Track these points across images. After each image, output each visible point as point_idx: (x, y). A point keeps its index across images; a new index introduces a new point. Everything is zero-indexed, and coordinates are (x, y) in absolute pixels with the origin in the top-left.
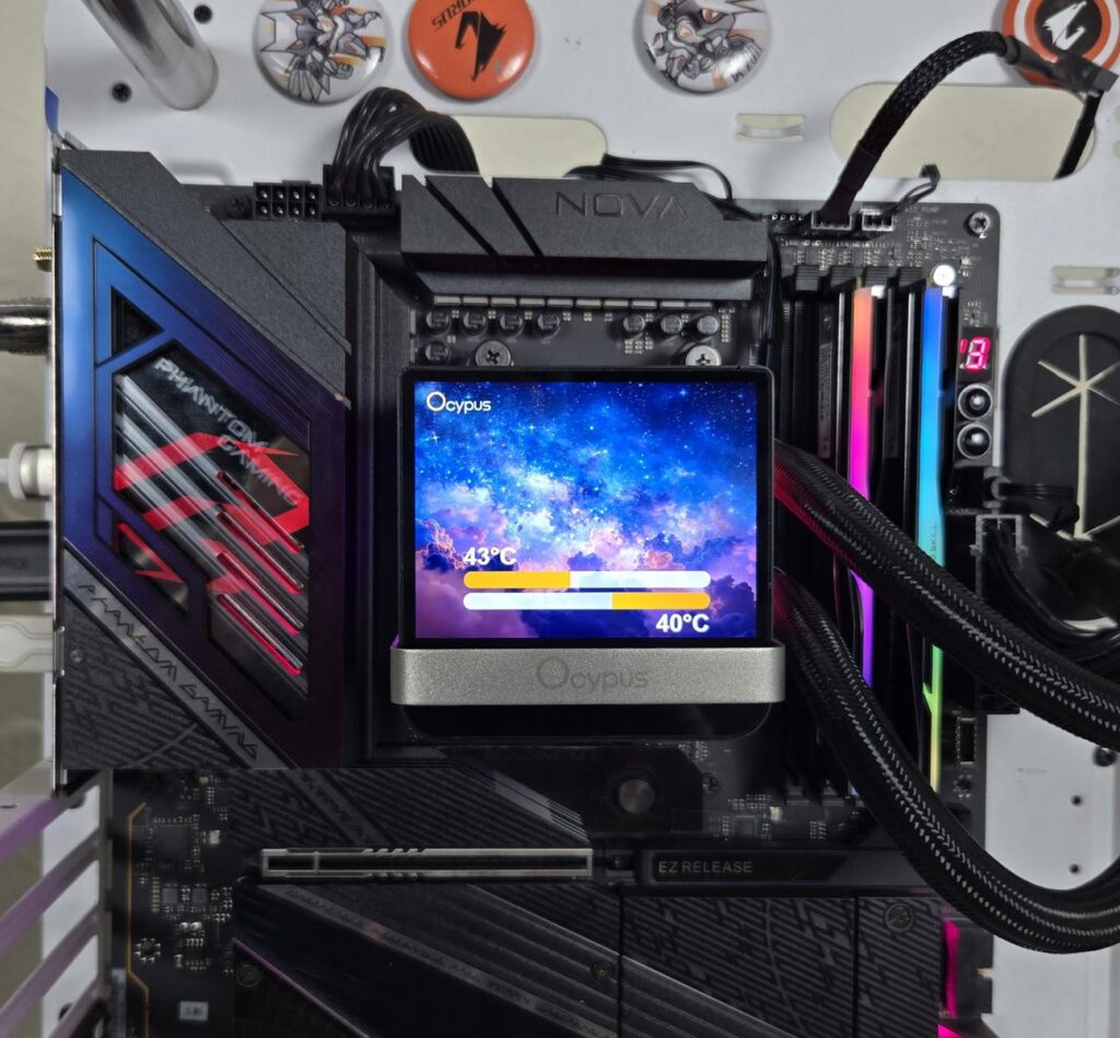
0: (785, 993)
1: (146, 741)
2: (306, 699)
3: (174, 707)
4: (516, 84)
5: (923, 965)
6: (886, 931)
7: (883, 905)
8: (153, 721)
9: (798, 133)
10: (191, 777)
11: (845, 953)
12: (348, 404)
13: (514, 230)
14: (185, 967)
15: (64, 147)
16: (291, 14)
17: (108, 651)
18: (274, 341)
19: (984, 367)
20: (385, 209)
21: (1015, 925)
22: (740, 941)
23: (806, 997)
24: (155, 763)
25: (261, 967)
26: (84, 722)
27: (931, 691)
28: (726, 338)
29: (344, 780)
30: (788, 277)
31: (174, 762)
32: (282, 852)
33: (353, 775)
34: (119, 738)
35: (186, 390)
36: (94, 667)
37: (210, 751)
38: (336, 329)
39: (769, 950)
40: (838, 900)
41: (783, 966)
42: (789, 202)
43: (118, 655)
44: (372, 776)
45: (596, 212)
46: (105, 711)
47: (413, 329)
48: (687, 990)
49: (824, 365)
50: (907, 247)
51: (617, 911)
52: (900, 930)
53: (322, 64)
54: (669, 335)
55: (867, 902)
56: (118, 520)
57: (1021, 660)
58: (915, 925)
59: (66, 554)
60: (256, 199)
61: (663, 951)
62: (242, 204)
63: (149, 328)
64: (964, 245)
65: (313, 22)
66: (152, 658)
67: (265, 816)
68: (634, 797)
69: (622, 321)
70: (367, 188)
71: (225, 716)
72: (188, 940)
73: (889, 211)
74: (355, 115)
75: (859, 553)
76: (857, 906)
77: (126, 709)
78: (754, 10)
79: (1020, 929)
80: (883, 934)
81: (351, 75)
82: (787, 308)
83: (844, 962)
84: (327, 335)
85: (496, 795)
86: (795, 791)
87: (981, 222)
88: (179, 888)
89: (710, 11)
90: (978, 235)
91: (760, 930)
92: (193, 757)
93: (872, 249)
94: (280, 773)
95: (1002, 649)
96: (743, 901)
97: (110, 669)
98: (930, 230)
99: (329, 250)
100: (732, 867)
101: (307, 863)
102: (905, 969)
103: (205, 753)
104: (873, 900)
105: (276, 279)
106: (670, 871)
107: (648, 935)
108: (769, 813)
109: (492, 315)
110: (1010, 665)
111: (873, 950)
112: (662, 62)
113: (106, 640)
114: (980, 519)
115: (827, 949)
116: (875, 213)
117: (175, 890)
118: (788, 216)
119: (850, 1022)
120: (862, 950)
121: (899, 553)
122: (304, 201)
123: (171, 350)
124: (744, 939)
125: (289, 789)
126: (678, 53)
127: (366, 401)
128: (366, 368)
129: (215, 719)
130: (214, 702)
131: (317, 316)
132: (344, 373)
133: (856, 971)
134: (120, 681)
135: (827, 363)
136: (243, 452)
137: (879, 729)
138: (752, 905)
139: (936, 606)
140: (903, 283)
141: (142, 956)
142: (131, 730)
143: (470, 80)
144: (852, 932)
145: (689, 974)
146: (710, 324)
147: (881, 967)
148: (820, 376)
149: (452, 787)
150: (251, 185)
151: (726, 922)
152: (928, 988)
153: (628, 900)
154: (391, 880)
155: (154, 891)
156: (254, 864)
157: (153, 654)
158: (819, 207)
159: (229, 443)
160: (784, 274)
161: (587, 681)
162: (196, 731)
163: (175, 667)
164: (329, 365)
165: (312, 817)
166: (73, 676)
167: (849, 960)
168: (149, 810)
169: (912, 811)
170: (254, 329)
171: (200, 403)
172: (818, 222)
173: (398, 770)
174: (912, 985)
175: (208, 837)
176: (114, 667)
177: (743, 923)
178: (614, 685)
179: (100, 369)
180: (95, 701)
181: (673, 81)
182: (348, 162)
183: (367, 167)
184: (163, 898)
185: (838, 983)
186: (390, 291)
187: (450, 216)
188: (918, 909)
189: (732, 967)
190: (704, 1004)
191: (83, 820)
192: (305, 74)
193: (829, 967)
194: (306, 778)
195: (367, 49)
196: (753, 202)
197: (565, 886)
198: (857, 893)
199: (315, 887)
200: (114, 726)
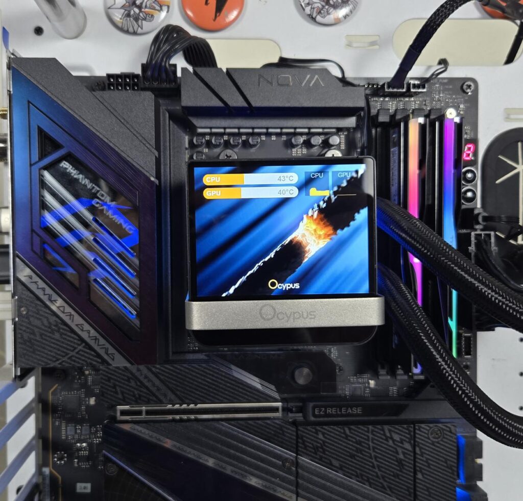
0: (379, 473)
1: (59, 352)
2: (139, 330)
3: (73, 335)
4: (235, 24)
5: (448, 458)
6: (429, 441)
7: (428, 428)
8: (63, 342)
9: (377, 44)
10: (81, 371)
11: (409, 453)
12: (157, 182)
13: (237, 94)
14: (79, 466)
15: (12, 56)
17: (39, 308)
18: (119, 151)
19: (473, 158)
20: (173, 85)
21: (505, 435)
22: (356, 447)
23: (390, 475)
24: (64, 363)
25: (118, 465)
26: (28, 343)
27: (452, 320)
28: (343, 147)
29: (158, 370)
30: (373, 116)
31: (73, 363)
32: (127, 407)
33: (162, 368)
34: (46, 351)
35: (75, 176)
36: (33, 316)
37: (91, 357)
38: (150, 144)
39: (371, 452)
40: (405, 426)
41: (378, 459)
42: (373, 79)
43: (45, 310)
44: (172, 368)
45: (279, 84)
46: (38, 338)
47: (187, 146)
48: (330, 473)
49: (393, 159)
50: (432, 99)
51: (295, 434)
52: (436, 440)
53: (139, 14)
54: (315, 146)
55: (420, 427)
56: (43, 243)
57: (506, 301)
58: (444, 438)
59: (17, 260)
60: (108, 82)
61: (318, 454)
62: (101, 85)
63: (57, 146)
64: (461, 98)
66: (61, 311)
67: (118, 389)
68: (303, 376)
69: (291, 139)
70: (164, 75)
71: (99, 339)
72: (80, 452)
73: (424, 82)
74: (157, 38)
75: (420, 249)
76: (415, 429)
77: (49, 337)
79: (508, 437)
80: (427, 442)
81: (153, 20)
82: (374, 131)
83: (409, 457)
84: (146, 148)
85: (234, 377)
86: (382, 372)
87: (469, 86)
88: (75, 426)
90: (468, 93)
91: (367, 442)
92: (83, 360)
93: (415, 101)
94: (125, 367)
95: (496, 296)
96: (358, 428)
97: (41, 317)
98: (444, 91)
99: (146, 105)
100: (352, 410)
101: (139, 413)
102: (439, 460)
103: (89, 358)
104: (423, 425)
105: (120, 120)
106: (321, 413)
107: (310, 445)
108: (369, 383)
109: (226, 138)
110: (501, 304)
111: (423, 451)
112: (308, 10)
113: (39, 303)
114: (473, 234)
115: (400, 450)
116: (417, 82)
117: (73, 428)
118: (373, 85)
119: (412, 486)
120: (418, 450)
121: (441, 249)
122: (132, 82)
123: (68, 157)
124: (358, 446)
125: (130, 376)
126: (316, 5)
127: (166, 181)
128: (165, 165)
129: (94, 341)
130: (93, 333)
131: (140, 138)
132: (155, 167)
133: (415, 461)
134: (46, 323)
135: (395, 157)
136: (105, 207)
137: (434, 337)
138: (362, 429)
139: (462, 274)
140: (432, 117)
141: (57, 461)
142: (51, 347)
143: (213, 21)
144: (412, 442)
145: (331, 464)
146: (335, 140)
147: (427, 459)
148: (391, 164)
149: (211, 373)
150: (105, 75)
151: (349, 438)
152: (452, 469)
153: (300, 428)
154: (181, 420)
155: (63, 428)
156: (112, 414)
157: (62, 309)
158: (389, 80)
159: (98, 203)
160: (372, 114)
161: (285, 316)
162: (84, 347)
163: (73, 315)
164: (148, 162)
165: (142, 389)
166: (22, 321)
167: (411, 456)
168: (60, 387)
169: (452, 378)
170: (109, 146)
171: (83, 183)
172: (389, 87)
173: (185, 365)
174: (443, 468)
175: (89, 401)
176: (42, 316)
177: (358, 438)
178: (298, 318)
179: (33, 167)
180: (33, 333)
181: (314, 19)
182: (154, 62)
183: (163, 64)
184: (67, 432)
185: (406, 468)
186: (176, 127)
187: (205, 87)
188: (445, 430)
189: (353, 460)
190: (339, 479)
191: (27, 393)
192: (130, 20)
193: (401, 460)
194: (139, 370)
195: (161, 7)
196: (355, 79)
197: (268, 422)
198: (414, 422)
199: (144, 424)
200: (43, 345)
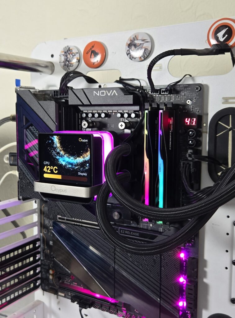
0: (146, 263)
1: (30, 193)
6: (168, 255)
9: (161, 68)
14: (50, 235)
16: (63, 55)
23: (150, 265)
32: (60, 216)
36: (23, 179)
37: (39, 196)
50: (181, 95)
52: (171, 255)
53: (68, 64)
58: (174, 254)
59: (19, 160)
63: (29, 121)
64: (194, 94)
65: (67, 56)
68: (116, 216)
70: (65, 92)
77: (27, 187)
78: (148, 42)
81: (73, 66)
83: (158, 259)
84: (53, 122)
87: (197, 88)
88: (49, 221)
89: (138, 44)
93: (172, 96)
97: (25, 180)
98: (186, 91)
101: (64, 219)
102: (172, 264)
111: (165, 258)
113: (24, 175)
114: (182, 163)
115: (154, 255)
116: (164, 89)
119: (159, 273)
120: (162, 257)
123: (31, 125)
133: (161, 262)
134: (26, 182)
141: (45, 232)
142: (28, 191)
147: (166, 262)
152: (177, 270)
155: (46, 220)
161: (58, 190)
164: (53, 127)
168: (45, 206)
174: (173, 267)
179: (22, 128)
184: (47, 222)
188: (175, 251)
192: (66, 66)
193: (155, 259)
200: (26, 190)
